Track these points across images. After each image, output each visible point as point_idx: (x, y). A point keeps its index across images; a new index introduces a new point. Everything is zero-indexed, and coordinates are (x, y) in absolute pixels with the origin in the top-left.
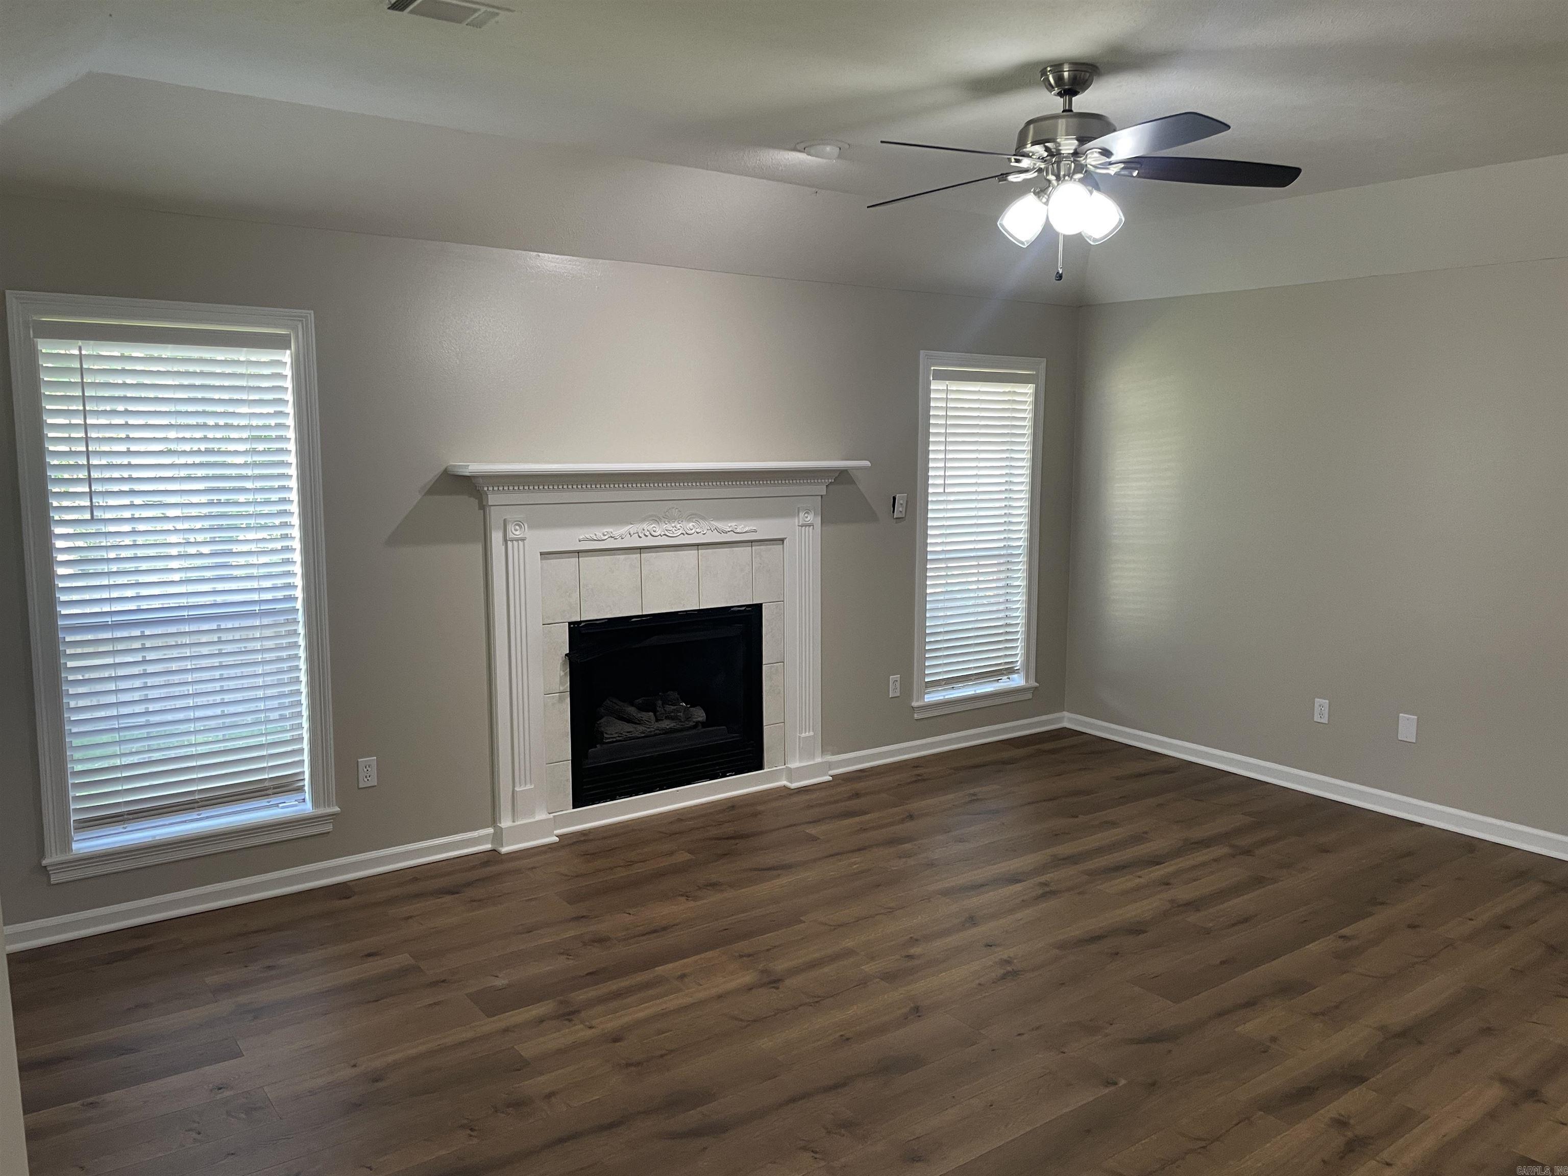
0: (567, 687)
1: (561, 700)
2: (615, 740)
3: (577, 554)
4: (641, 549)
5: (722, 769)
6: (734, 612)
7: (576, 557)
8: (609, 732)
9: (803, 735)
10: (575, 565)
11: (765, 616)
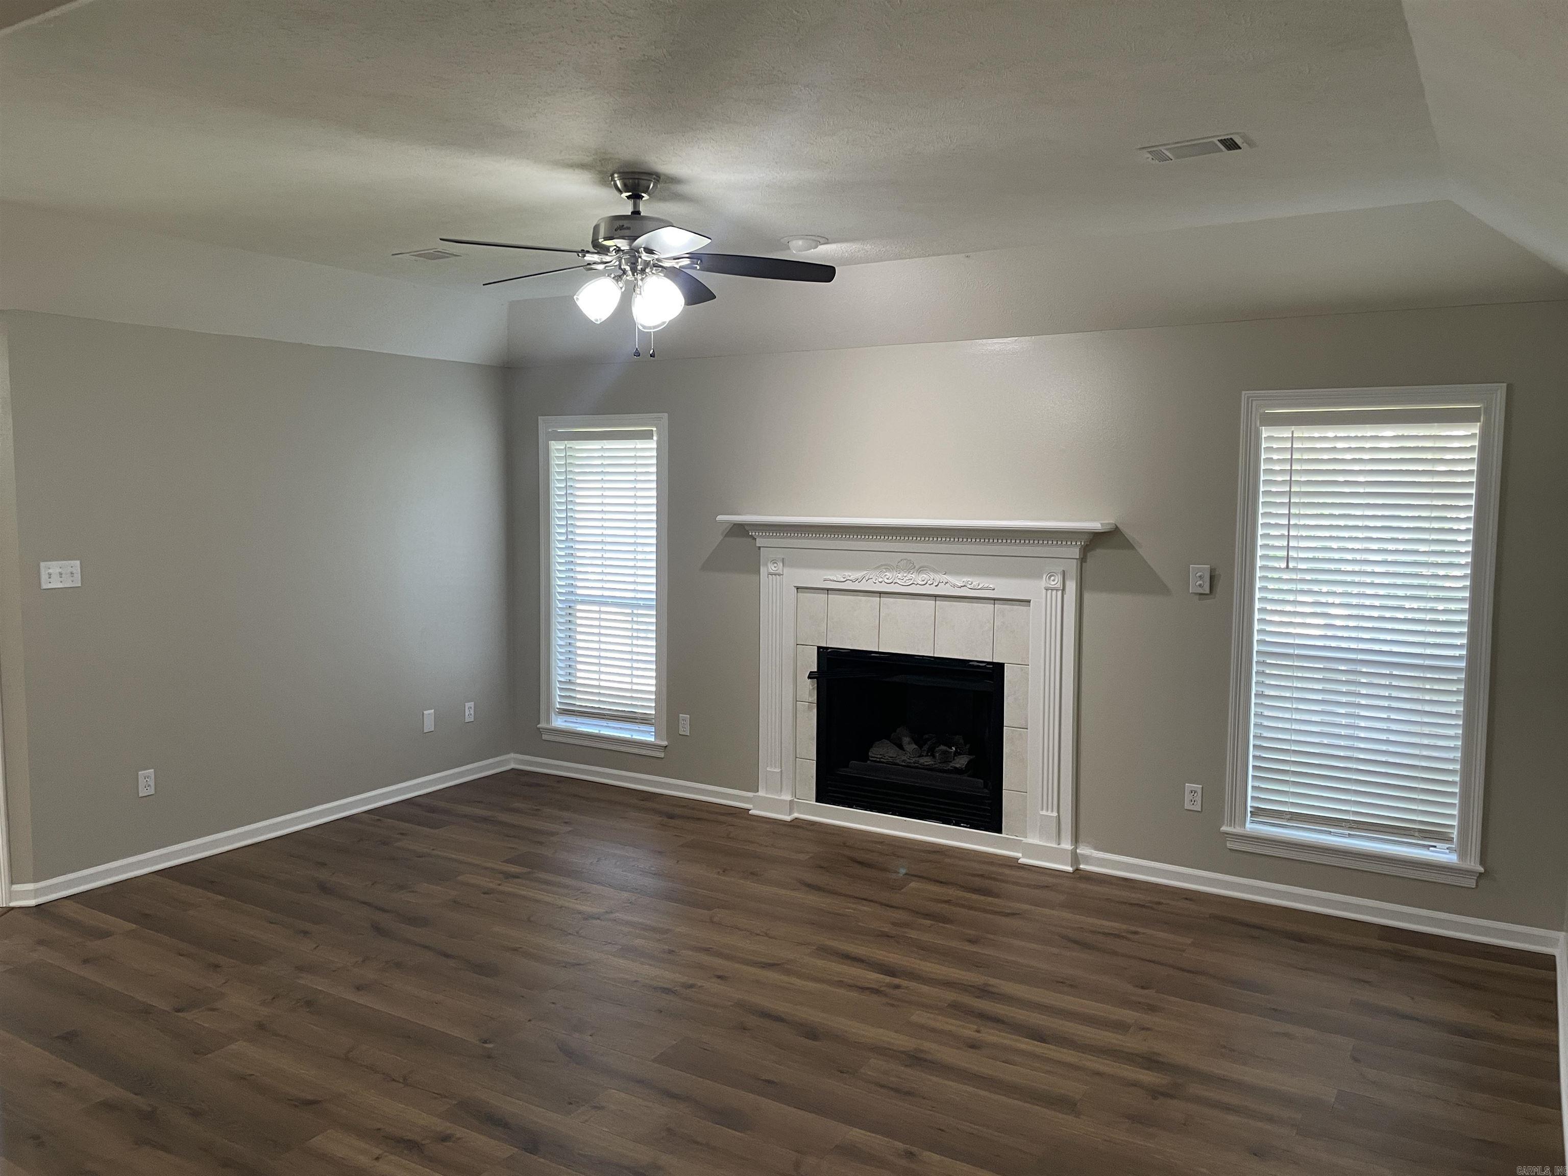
0: (815, 699)
1: (810, 708)
2: (878, 760)
3: (827, 591)
4: (880, 594)
5: (956, 817)
6: (973, 666)
7: (825, 594)
8: (874, 752)
9: (1044, 813)
10: (825, 600)
11: (1007, 677)
